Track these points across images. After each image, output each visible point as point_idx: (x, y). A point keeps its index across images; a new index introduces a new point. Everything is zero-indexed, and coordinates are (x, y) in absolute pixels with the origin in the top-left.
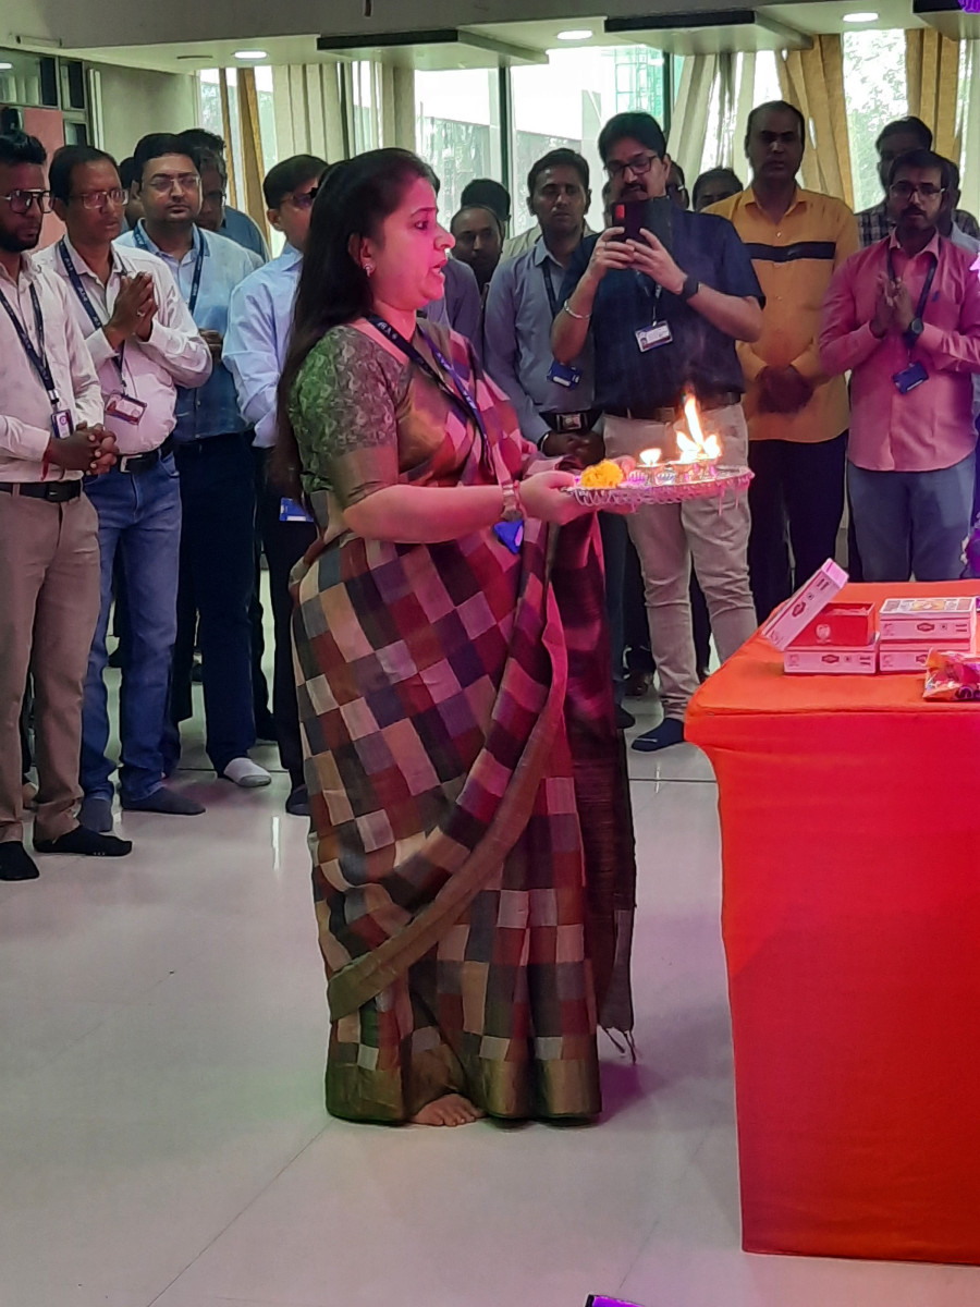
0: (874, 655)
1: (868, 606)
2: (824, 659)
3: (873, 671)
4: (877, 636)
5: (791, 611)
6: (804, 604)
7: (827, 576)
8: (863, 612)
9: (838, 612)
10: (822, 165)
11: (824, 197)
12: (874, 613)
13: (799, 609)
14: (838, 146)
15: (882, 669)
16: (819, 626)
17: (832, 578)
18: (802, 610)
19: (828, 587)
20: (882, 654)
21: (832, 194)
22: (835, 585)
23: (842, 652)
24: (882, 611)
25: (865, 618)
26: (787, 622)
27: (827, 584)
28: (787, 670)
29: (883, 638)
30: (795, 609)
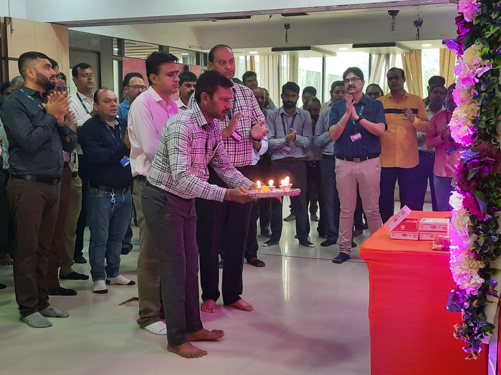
0: (418, 235)
1: (417, 220)
2: (402, 235)
3: (417, 239)
4: (419, 229)
5: (393, 220)
6: (397, 219)
7: (404, 211)
8: (415, 222)
9: (407, 221)
10: (414, 86)
11: (414, 96)
12: (419, 222)
13: (395, 220)
14: (419, 81)
15: (420, 239)
16: (401, 225)
17: (406, 211)
18: (397, 220)
19: (404, 214)
20: (420, 235)
21: (417, 95)
22: (407, 214)
23: (408, 233)
24: (420, 222)
25: (416, 223)
26: (391, 224)
27: (404, 213)
28: (391, 238)
29: (421, 230)
30: (394, 220)
